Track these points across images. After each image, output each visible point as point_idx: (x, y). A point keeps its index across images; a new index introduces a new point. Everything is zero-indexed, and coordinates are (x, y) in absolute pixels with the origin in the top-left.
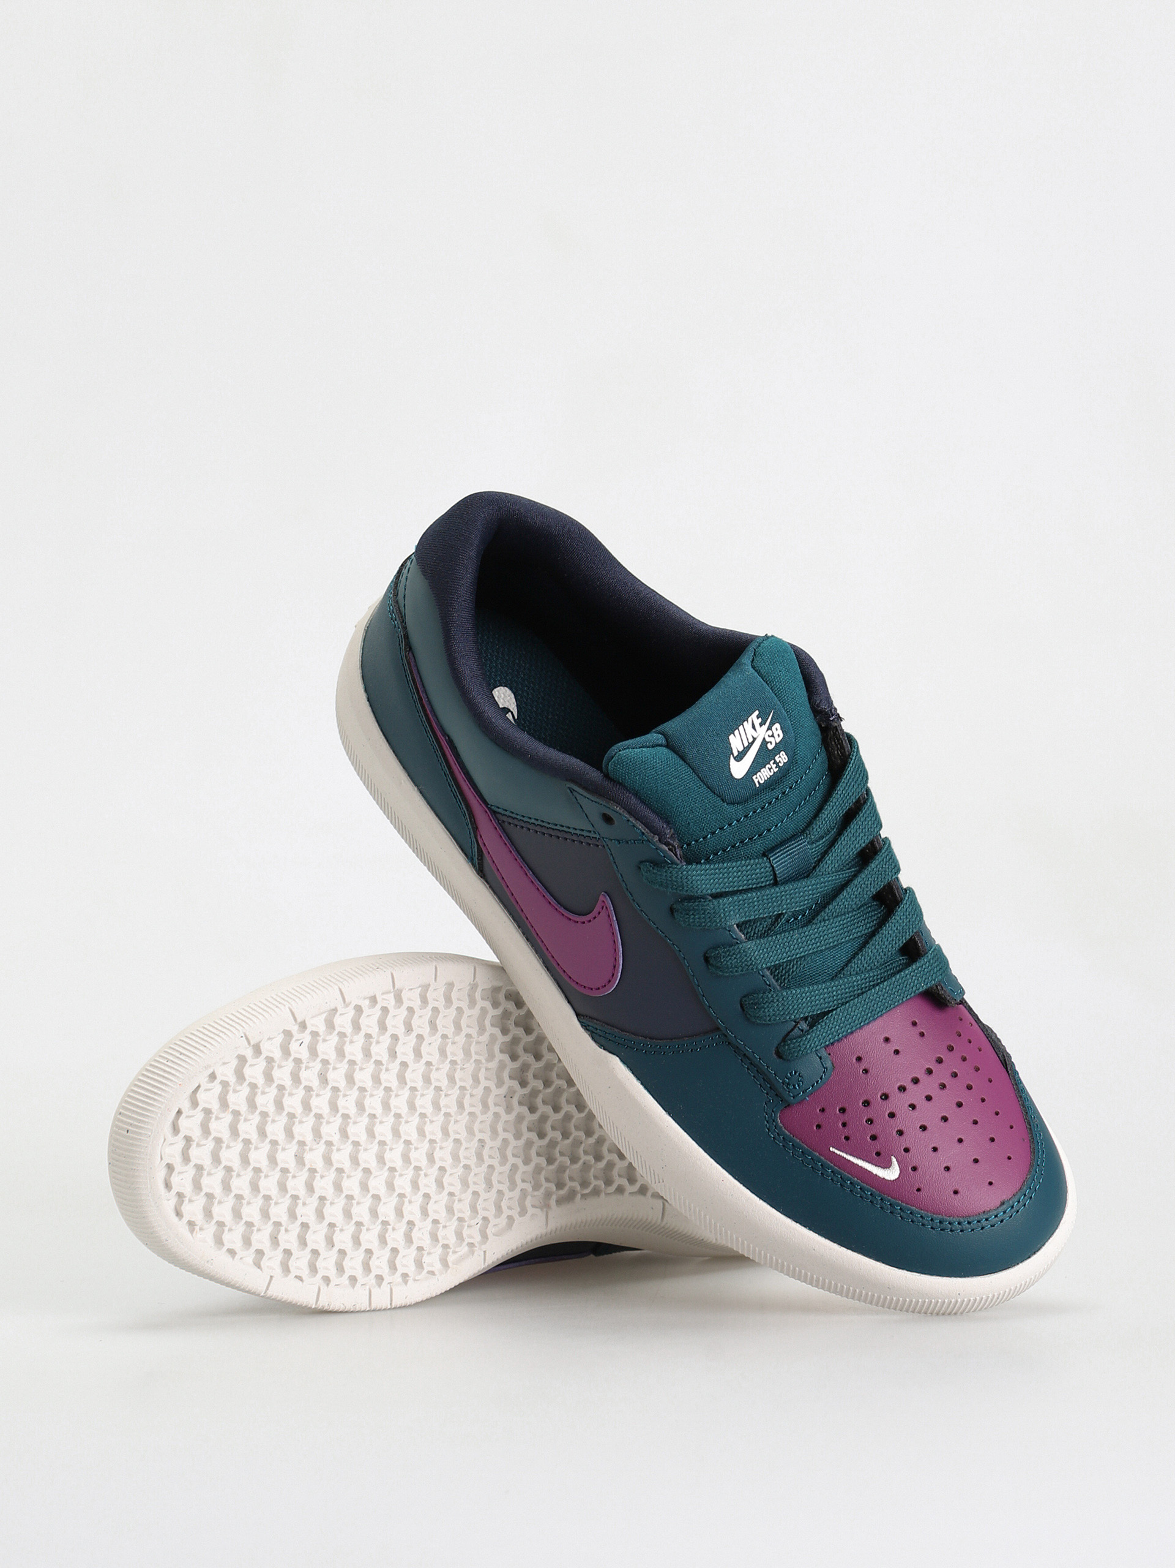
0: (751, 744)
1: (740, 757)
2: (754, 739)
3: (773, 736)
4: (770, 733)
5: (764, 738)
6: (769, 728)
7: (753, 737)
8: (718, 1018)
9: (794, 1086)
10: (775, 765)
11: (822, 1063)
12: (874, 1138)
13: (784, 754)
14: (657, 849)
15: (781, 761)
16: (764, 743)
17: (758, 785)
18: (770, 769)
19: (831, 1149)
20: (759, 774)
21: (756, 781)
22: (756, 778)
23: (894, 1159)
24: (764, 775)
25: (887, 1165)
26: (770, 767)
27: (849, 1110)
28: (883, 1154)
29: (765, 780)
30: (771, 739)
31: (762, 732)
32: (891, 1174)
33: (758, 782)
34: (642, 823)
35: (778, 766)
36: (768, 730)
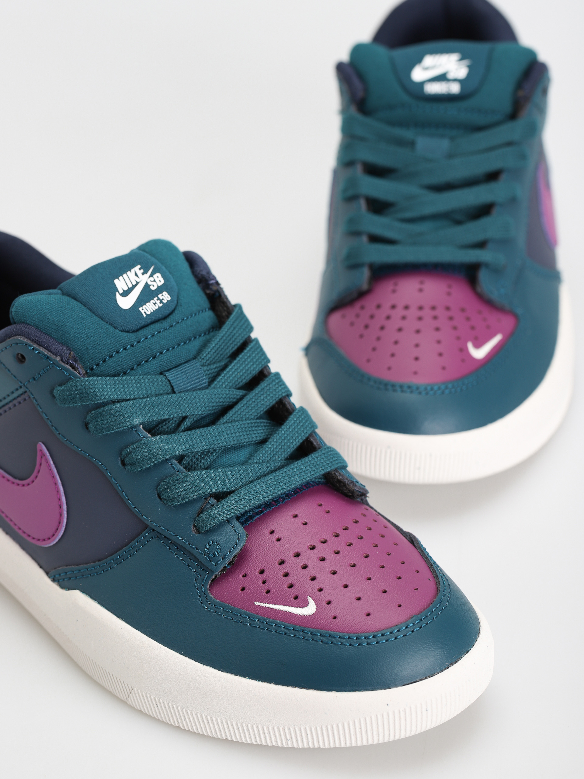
0: (134, 287)
1: (125, 294)
2: (137, 283)
3: (154, 281)
4: (152, 279)
5: (147, 283)
6: (151, 276)
7: (136, 282)
8: (143, 515)
9: (214, 553)
10: (159, 301)
11: (235, 530)
12: (291, 586)
13: (166, 293)
14: (61, 369)
15: (164, 298)
16: (147, 286)
17: (145, 315)
18: (155, 304)
19: (256, 603)
20: (144, 307)
21: (143, 312)
22: (143, 309)
23: (310, 598)
24: (149, 308)
25: (305, 604)
26: (154, 302)
27: (267, 571)
28: (300, 596)
29: (151, 312)
30: (154, 283)
31: (144, 279)
32: (310, 609)
33: (145, 312)
34: (44, 348)
35: (161, 302)
36: (150, 277)
